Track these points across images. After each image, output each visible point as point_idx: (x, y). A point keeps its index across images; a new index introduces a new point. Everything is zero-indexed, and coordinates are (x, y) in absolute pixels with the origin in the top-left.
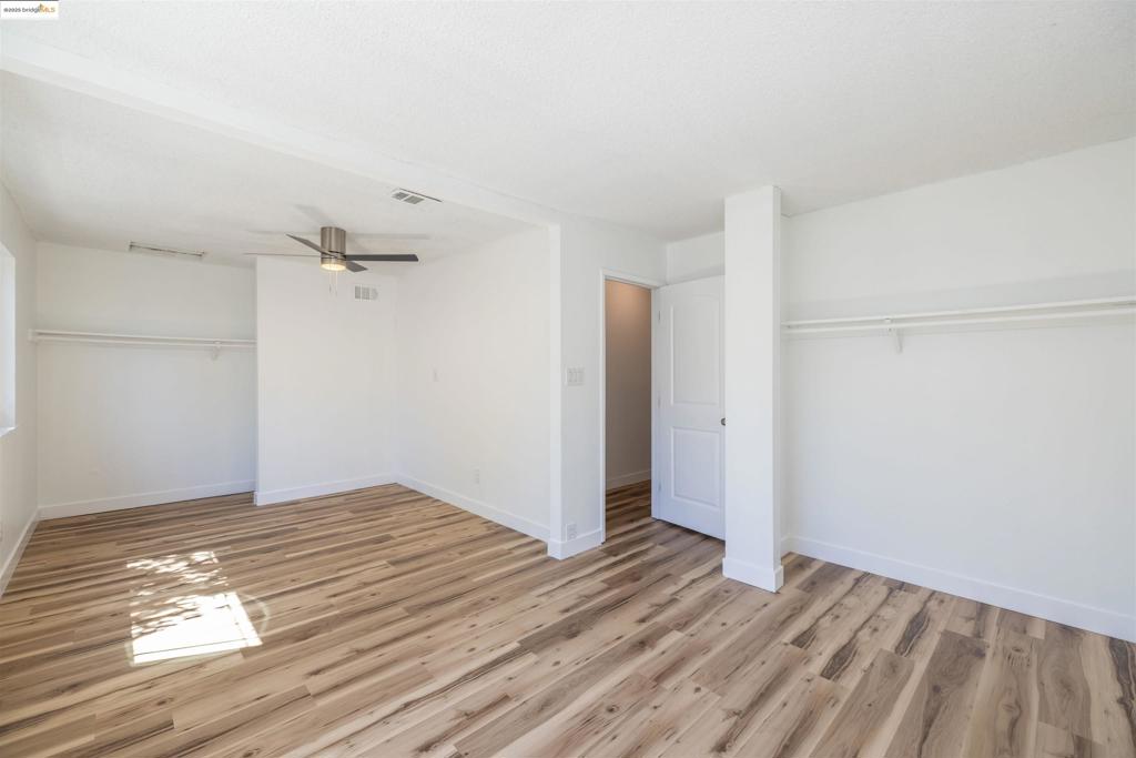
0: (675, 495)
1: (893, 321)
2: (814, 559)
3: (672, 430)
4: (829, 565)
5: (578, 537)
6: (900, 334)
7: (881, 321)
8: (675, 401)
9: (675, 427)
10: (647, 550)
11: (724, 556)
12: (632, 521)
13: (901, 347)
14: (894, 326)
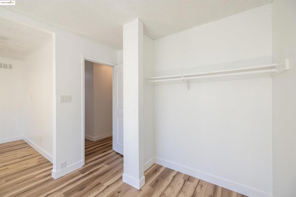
0: (119, 142)
1: (185, 77)
2: (162, 166)
3: (118, 118)
4: (167, 168)
5: (67, 167)
6: (189, 82)
7: (181, 77)
8: (119, 108)
9: (118, 117)
10: (99, 168)
11: (123, 173)
12: (104, 152)
13: (189, 88)
14: (185, 78)
